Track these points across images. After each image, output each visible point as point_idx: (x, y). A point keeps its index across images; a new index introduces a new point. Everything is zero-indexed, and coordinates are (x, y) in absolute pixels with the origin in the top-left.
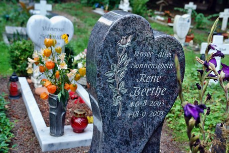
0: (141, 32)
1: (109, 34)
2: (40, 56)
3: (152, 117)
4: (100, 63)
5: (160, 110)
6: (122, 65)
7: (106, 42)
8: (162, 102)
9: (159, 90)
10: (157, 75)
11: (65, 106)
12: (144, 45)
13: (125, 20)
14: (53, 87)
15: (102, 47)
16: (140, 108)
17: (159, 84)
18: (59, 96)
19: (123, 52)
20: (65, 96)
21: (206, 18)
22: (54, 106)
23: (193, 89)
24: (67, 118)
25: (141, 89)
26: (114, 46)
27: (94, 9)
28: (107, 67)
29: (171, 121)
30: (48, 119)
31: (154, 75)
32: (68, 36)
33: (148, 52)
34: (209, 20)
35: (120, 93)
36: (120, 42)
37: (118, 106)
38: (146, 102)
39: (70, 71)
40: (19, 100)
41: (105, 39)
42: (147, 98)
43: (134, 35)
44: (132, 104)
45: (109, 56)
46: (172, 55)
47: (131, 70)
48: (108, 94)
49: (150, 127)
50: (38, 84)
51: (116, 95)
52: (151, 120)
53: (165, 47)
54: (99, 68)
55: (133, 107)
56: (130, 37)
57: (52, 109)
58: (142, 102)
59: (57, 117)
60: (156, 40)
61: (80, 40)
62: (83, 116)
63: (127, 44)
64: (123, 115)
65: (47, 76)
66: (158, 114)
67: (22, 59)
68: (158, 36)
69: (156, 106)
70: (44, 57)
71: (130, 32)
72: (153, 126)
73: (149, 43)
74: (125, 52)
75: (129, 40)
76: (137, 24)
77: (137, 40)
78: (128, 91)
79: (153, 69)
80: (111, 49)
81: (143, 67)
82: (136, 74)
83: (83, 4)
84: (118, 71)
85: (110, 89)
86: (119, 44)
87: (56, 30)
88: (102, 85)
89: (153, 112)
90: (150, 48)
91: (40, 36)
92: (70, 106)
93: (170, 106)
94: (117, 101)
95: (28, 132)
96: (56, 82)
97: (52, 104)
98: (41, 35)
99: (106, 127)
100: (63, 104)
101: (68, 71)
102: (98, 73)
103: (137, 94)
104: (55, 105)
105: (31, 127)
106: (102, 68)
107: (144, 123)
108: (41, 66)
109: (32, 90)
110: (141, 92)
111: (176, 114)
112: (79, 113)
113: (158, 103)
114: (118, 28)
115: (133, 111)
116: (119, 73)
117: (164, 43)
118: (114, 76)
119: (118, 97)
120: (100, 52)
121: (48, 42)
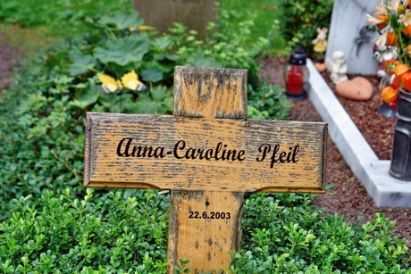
40: (305, 103)
57: (401, 123)
67: (307, 20)
95: (336, 165)
97: (403, 113)
105: (341, 158)
108: (390, 33)
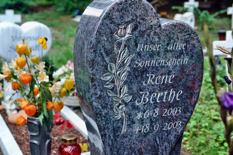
0: (143, 19)
1: (102, 24)
2: (12, 69)
3: (167, 131)
4: (93, 63)
5: (176, 121)
6: (123, 65)
7: (100, 34)
8: (178, 109)
9: (173, 93)
10: (169, 74)
11: (50, 131)
12: (149, 35)
13: (121, 4)
14: (32, 107)
15: (94, 41)
16: (151, 119)
17: (173, 86)
18: (41, 118)
19: (122, 46)
20: (49, 118)
21: (213, 16)
22: (35, 132)
23: (209, 99)
24: (53, 149)
25: (150, 94)
26: (110, 40)
27: (74, 17)
28: (103, 67)
29: (186, 141)
30: (28, 153)
31: (165, 74)
32: (46, 39)
33: (154, 44)
34: (215, 17)
35: (123, 101)
36: (117, 34)
37: (122, 119)
38: (157, 111)
39: (52, 84)
41: (98, 31)
42: (158, 106)
43: (134, 23)
44: (139, 115)
45: (104, 54)
46: (186, 47)
47: (135, 70)
48: (107, 104)
49: (166, 144)
50: (11, 110)
51: (117, 105)
52: (166, 134)
53: (175, 37)
54: (92, 70)
55: (141, 119)
56: (129, 26)
57: (32, 137)
58: (152, 111)
59: (40, 147)
60: (163, 28)
61: (60, 53)
62: (73, 143)
63: (127, 36)
64: (129, 131)
65: (23, 94)
66: (175, 126)
68: (166, 23)
69: (171, 116)
70: (17, 69)
71: (129, 19)
72: (169, 143)
73: (155, 32)
74: (125, 46)
75: (129, 30)
76: (137, 8)
77: (138, 30)
78: (133, 98)
79: (162, 67)
80: (106, 44)
81: (150, 64)
82: (142, 74)
83: (60, 12)
84: (118, 72)
85: (109, 97)
86: (116, 36)
87: (29, 39)
88: (99, 93)
89: (168, 123)
90: (157, 40)
91: (9, 49)
92: (55, 133)
93: (189, 114)
94: (120, 113)
96: (35, 102)
97: (32, 131)
98: (11, 48)
99: (108, 149)
100: (46, 129)
101: (50, 85)
102: (92, 76)
103: (145, 102)
104: (37, 131)
106: (96, 70)
107: (158, 140)
108: (14, 82)
109: (4, 118)
110: (150, 98)
111: (191, 132)
112: (68, 139)
113: (174, 112)
114: (113, 15)
115: (142, 124)
116: (119, 74)
117: (174, 32)
118: (113, 79)
119: (120, 107)
120: (92, 48)
121: (21, 48)
